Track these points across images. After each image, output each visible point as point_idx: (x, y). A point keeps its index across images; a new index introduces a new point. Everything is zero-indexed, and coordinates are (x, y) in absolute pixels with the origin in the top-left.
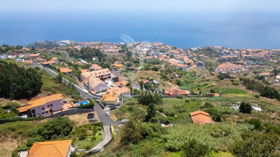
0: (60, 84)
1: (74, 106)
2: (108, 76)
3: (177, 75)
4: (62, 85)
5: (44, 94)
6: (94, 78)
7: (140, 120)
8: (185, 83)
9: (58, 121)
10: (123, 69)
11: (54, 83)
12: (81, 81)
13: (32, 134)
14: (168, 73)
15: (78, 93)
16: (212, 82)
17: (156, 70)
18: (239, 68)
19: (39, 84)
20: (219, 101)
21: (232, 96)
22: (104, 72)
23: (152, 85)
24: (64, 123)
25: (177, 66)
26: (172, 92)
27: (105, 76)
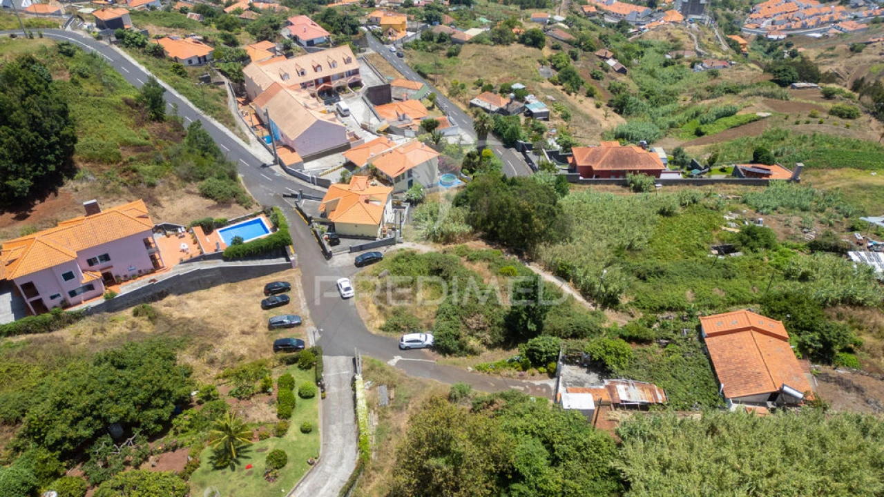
0: (156, 125)
1: (205, 253)
2: (351, 79)
3: (611, 62)
4: (168, 128)
5: (87, 180)
6: (294, 93)
7: (478, 338)
8: (645, 102)
9: (111, 382)
10: (410, 34)
11: (130, 121)
12: (245, 103)
13: (17, 413)
14: (580, 52)
15: (228, 170)
16: (750, 98)
17: (535, 41)
18: (831, 18)
19: (57, 143)
20: (793, 207)
21: (839, 179)
22: (333, 65)
23: (523, 119)
24: (140, 386)
25: (607, 13)
26: (604, 161)
27: (337, 82)
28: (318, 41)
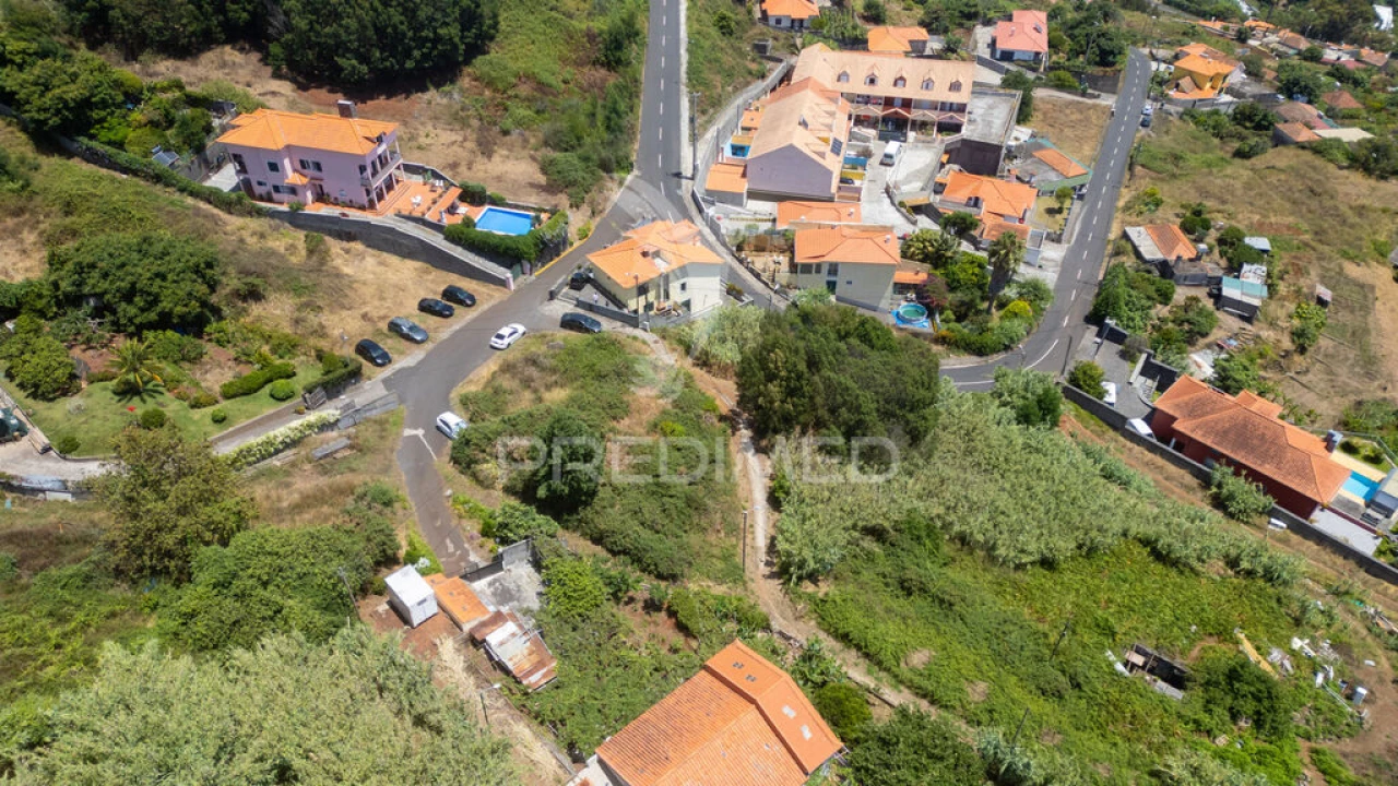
2: (945, 117)
4: (612, 81)
11: (570, 55)
22: (926, 85)
26: (1206, 424)
27: (921, 112)
28: (1022, 57)
